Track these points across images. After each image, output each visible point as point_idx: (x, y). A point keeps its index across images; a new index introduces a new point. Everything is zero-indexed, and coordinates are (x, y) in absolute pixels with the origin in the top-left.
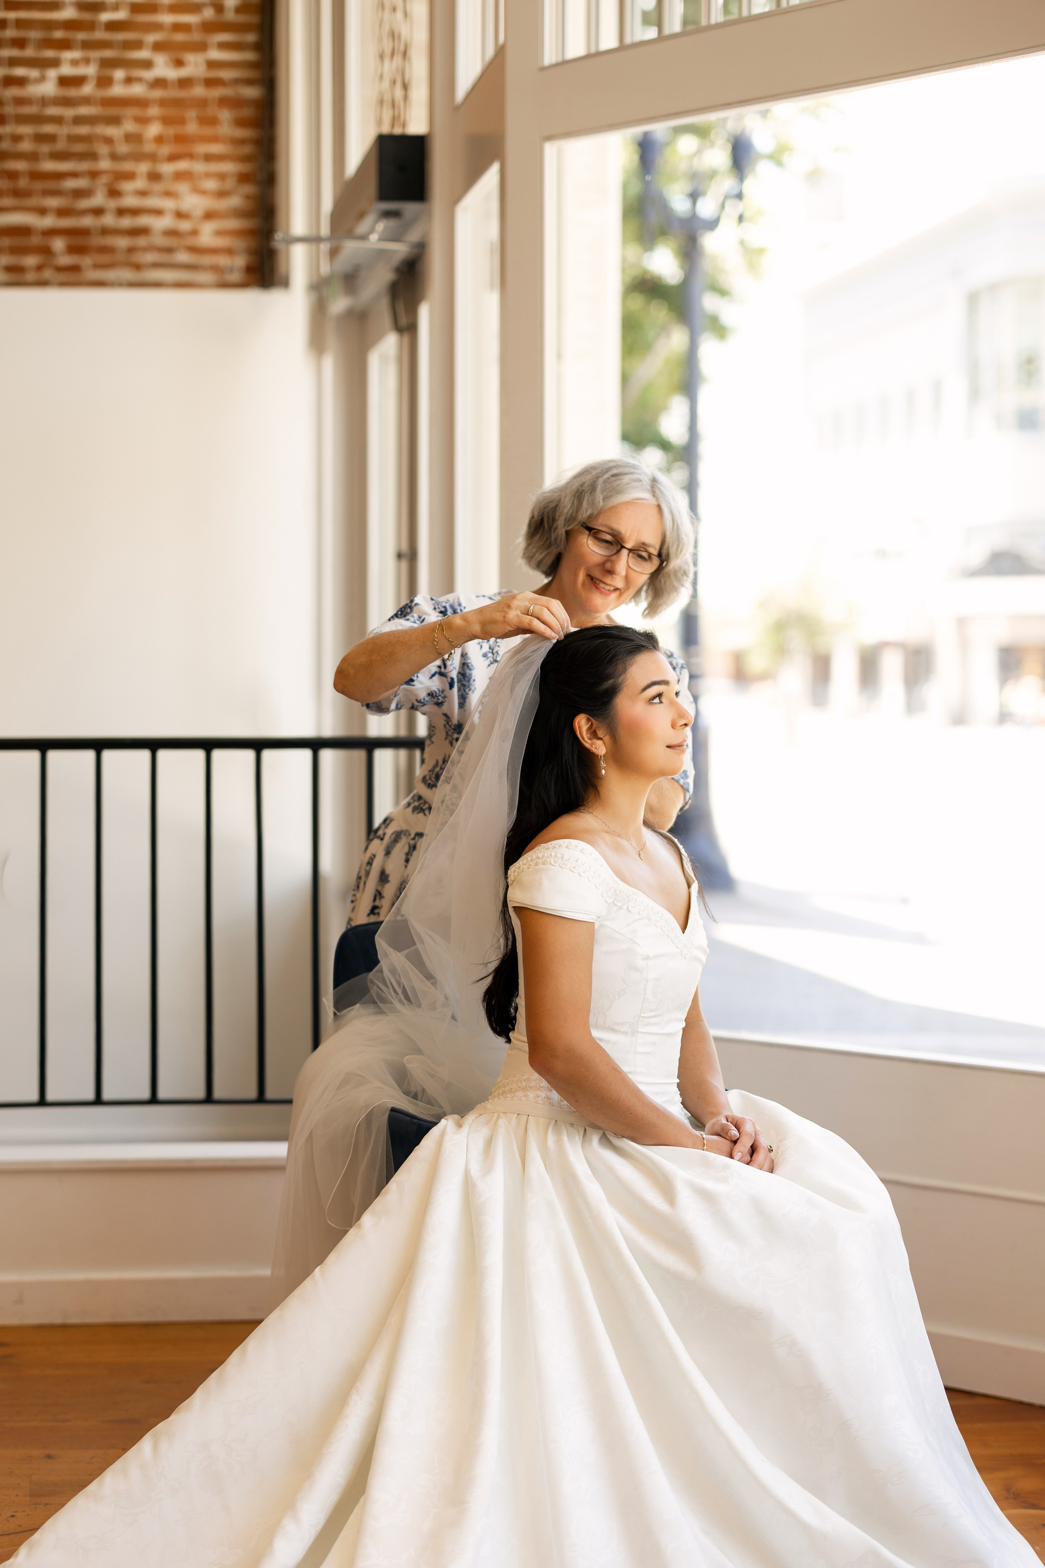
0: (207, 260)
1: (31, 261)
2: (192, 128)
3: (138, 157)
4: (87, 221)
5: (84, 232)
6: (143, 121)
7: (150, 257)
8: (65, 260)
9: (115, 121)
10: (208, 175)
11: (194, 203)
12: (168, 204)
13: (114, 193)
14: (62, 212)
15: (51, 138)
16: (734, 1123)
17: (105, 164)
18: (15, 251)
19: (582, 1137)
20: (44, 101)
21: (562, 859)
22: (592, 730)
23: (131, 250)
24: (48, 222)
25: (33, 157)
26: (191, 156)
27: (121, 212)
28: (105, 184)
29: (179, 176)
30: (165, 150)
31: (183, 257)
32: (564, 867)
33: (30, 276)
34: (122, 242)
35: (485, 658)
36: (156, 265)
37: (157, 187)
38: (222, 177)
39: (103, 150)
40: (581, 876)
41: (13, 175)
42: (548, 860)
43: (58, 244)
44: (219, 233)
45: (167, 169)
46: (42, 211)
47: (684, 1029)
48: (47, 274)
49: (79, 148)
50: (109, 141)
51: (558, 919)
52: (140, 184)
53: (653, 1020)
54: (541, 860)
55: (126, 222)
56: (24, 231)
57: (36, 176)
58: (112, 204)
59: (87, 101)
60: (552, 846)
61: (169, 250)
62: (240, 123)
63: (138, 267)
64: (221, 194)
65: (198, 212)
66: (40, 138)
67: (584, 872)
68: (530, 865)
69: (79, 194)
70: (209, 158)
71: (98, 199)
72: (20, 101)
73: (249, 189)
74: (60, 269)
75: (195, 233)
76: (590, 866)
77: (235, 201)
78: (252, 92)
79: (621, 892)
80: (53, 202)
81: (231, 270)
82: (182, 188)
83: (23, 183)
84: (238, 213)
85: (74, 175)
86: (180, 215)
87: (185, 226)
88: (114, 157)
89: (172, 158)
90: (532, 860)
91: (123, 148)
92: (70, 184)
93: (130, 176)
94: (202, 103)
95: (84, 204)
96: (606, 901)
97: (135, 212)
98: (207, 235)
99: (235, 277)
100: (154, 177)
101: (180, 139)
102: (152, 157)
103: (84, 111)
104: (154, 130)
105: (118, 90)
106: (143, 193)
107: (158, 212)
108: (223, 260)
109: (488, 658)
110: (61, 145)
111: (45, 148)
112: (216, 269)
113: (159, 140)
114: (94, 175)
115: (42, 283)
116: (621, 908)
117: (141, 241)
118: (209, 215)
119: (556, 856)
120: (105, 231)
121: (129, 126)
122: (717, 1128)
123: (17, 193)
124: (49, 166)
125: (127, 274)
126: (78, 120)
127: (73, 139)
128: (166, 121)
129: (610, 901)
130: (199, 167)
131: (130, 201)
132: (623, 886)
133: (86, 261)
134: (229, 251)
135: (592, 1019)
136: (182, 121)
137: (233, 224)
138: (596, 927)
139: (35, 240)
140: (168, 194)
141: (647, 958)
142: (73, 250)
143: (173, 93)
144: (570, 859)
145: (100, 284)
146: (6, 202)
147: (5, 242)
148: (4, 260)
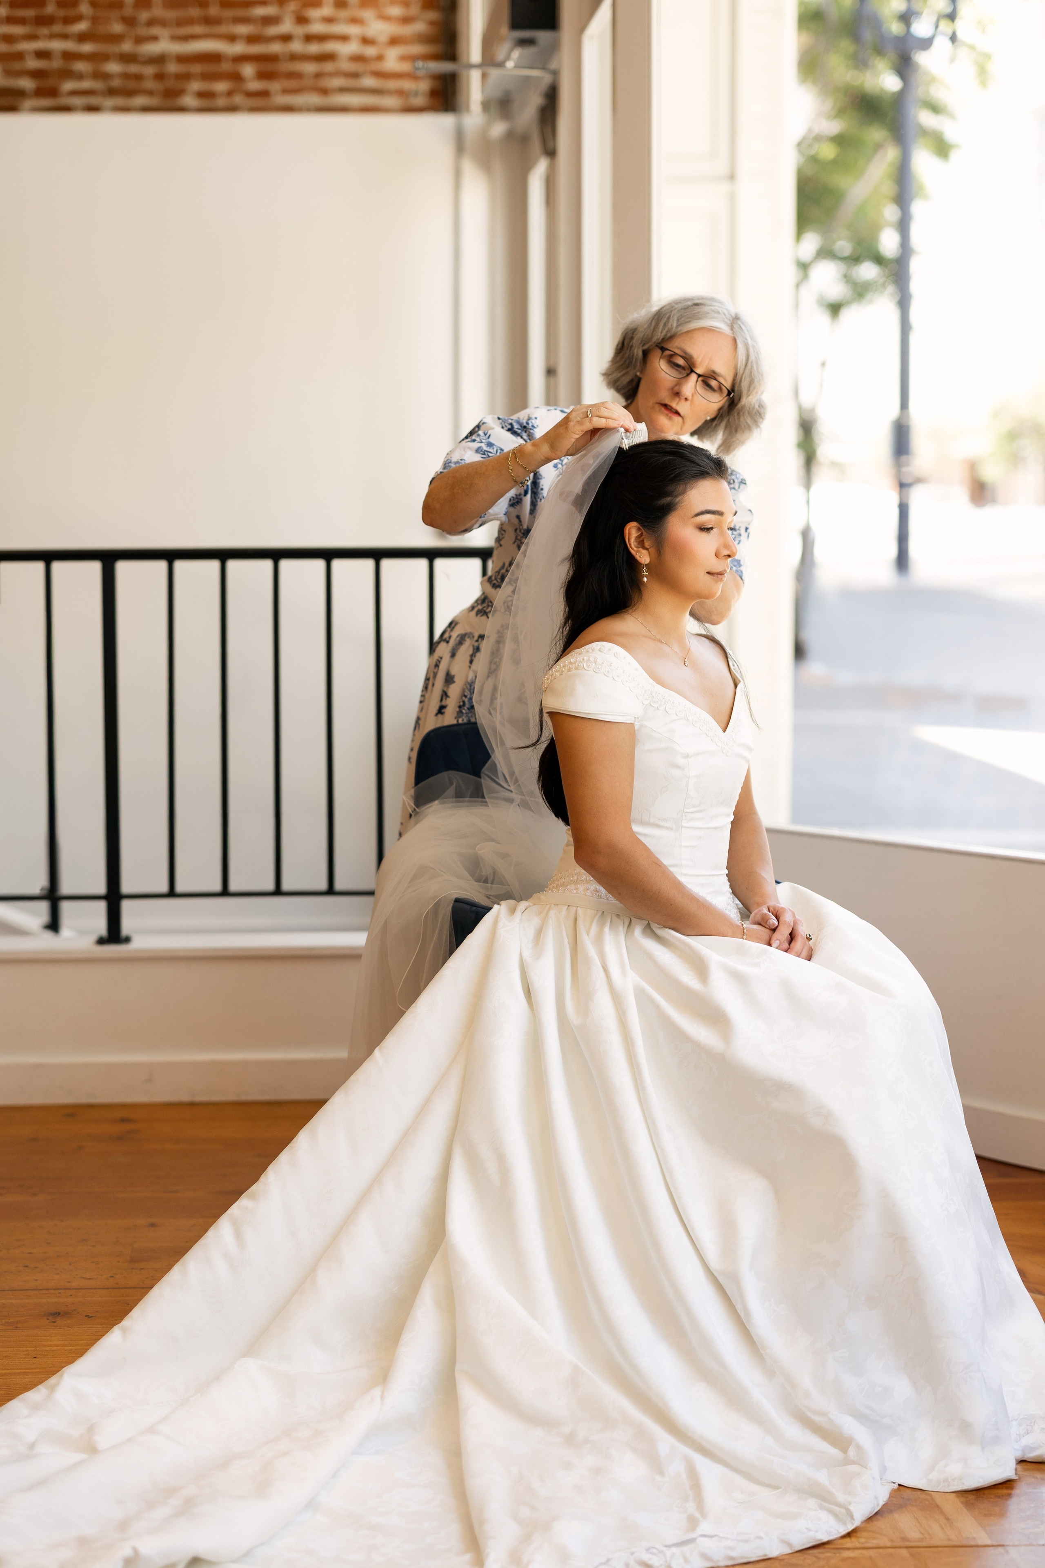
0: (392, 84)
1: (221, 86)
4: (276, 48)
5: (272, 58)
7: (337, 82)
8: (255, 85)
10: (393, 2)
11: (379, 29)
12: (353, 30)
13: (302, 20)
14: (252, 39)
16: (775, 913)
18: (206, 77)
19: (626, 926)
21: (595, 663)
22: (641, 539)
23: (318, 75)
24: (238, 48)
27: (309, 38)
28: (294, 12)
29: (366, 3)
31: (369, 82)
32: (598, 672)
33: (221, 102)
34: (309, 68)
35: (556, 469)
36: (343, 90)
37: (343, 14)
38: (406, 4)
40: (615, 680)
41: (203, 4)
42: (581, 664)
43: (248, 70)
44: (403, 58)
46: (232, 38)
47: (732, 823)
48: (238, 99)
51: (594, 722)
52: (327, 10)
53: (697, 815)
54: (574, 665)
55: (314, 48)
56: (214, 58)
57: (226, 4)
58: (300, 31)
60: (585, 650)
61: (355, 75)
63: (325, 92)
64: (406, 20)
65: (383, 38)
67: (618, 676)
68: (563, 671)
69: (268, 21)
71: (287, 26)
73: (433, 15)
74: (250, 94)
75: (380, 58)
76: (624, 670)
77: (419, 27)
79: (657, 694)
80: (243, 30)
81: (416, 94)
82: (368, 14)
83: (213, 11)
84: (422, 39)
85: (263, 3)
86: (366, 41)
87: (370, 51)
90: (564, 666)
92: (259, 12)
93: (317, 4)
95: (273, 31)
96: (643, 703)
97: (321, 38)
98: (392, 60)
99: (419, 101)
100: (341, 4)
106: (329, 20)
107: (344, 38)
108: (407, 85)
109: (558, 469)
112: (400, 93)
114: (282, 3)
115: (232, 109)
116: (658, 709)
117: (328, 67)
118: (394, 41)
119: (589, 660)
120: (294, 57)
122: (758, 918)
123: (208, 21)
125: (314, 99)
129: (647, 702)
131: (317, 28)
132: (658, 688)
133: (275, 86)
134: (412, 76)
135: (634, 814)
137: (417, 49)
138: (636, 727)
139: (226, 67)
140: (354, 21)
141: (687, 756)
142: (262, 75)
144: (603, 663)
145: (289, 109)
146: (198, 29)
147: (197, 68)
148: (196, 86)
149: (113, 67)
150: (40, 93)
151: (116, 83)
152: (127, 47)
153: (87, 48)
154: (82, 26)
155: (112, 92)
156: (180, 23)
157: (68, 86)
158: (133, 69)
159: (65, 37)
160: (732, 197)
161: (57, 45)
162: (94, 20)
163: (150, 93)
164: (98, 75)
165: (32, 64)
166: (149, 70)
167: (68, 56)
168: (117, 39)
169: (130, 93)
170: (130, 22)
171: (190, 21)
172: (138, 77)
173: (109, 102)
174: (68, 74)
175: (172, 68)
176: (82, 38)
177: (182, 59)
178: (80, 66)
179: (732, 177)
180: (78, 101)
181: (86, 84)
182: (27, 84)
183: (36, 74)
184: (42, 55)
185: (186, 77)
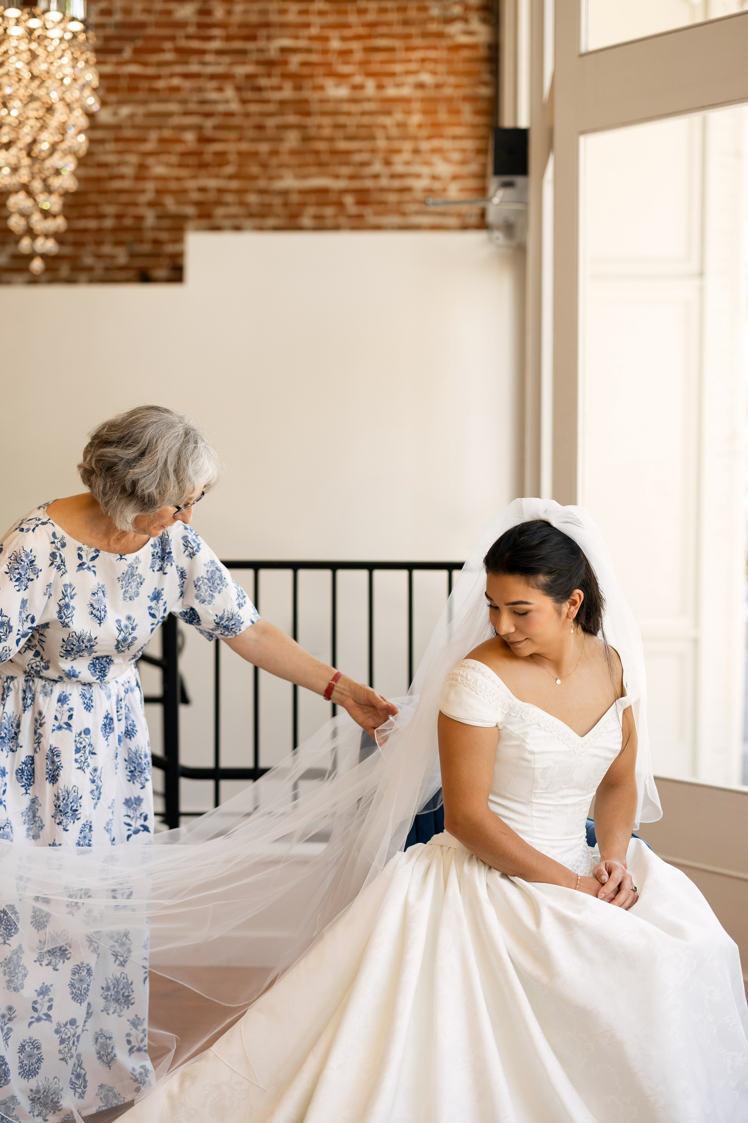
0: (453, 209)
1: (329, 211)
2: (443, 116)
3: (405, 138)
4: (369, 184)
5: (366, 191)
6: (408, 113)
7: (412, 207)
8: (353, 210)
9: (388, 113)
10: (454, 150)
11: (444, 169)
12: (425, 170)
13: (388, 163)
14: (352, 177)
15: (343, 126)
16: (609, 869)
17: (381, 143)
18: (320, 204)
19: (487, 871)
20: (341, 101)
23: (400, 203)
24: (342, 184)
25: (331, 139)
26: (441, 136)
27: (393, 176)
28: (381, 157)
29: (435, 151)
30: (424, 132)
31: (437, 208)
33: (328, 223)
34: (392, 198)
36: (418, 213)
37: (418, 159)
38: (463, 151)
39: (379, 133)
41: (317, 152)
43: (349, 200)
44: (462, 190)
45: (425, 146)
46: (337, 177)
48: (341, 221)
49: (363, 132)
50: (384, 127)
52: (406, 156)
53: (546, 795)
55: (397, 183)
56: (324, 191)
57: (334, 152)
58: (386, 171)
59: (369, 100)
62: (477, 113)
63: (404, 214)
64: (464, 162)
65: (447, 176)
66: (337, 126)
67: (481, 691)
69: (364, 164)
70: (455, 138)
71: (377, 167)
72: (322, 101)
74: (350, 217)
75: (444, 190)
76: (487, 687)
77: (473, 167)
78: (484, 91)
79: (515, 706)
80: (345, 170)
81: (470, 215)
82: (436, 159)
83: (325, 158)
84: (475, 176)
85: (360, 151)
86: (434, 178)
87: (437, 185)
88: (388, 138)
89: (430, 138)
91: (394, 132)
92: (357, 158)
93: (399, 151)
94: (450, 100)
95: (366, 171)
96: (502, 712)
97: (401, 176)
98: (454, 191)
99: (472, 220)
100: (416, 151)
101: (435, 125)
102: (415, 138)
103: (368, 106)
104: (416, 119)
105: (391, 92)
106: (408, 163)
107: (418, 176)
108: (464, 209)
110: (351, 131)
111: (340, 133)
112: (459, 215)
113: (420, 126)
114: (373, 151)
115: (337, 228)
116: (516, 717)
117: (406, 196)
118: (455, 178)
120: (382, 190)
121: (399, 117)
123: (321, 164)
124: (342, 145)
125: (395, 220)
126: (363, 113)
127: (359, 126)
128: (425, 112)
129: (506, 712)
130: (447, 144)
131: (399, 168)
132: (516, 701)
133: (368, 211)
136: (435, 112)
137: (471, 183)
139: (333, 197)
140: (427, 163)
141: (533, 753)
142: (359, 203)
143: (430, 93)
145: (378, 228)
146: (313, 170)
147: (312, 198)
148: (311, 211)
149: (252, 198)
150: (202, 216)
151: (255, 209)
152: (262, 183)
153: (234, 184)
154: (230, 170)
155: (251, 216)
156: (301, 166)
157: (220, 211)
158: (267, 199)
159: (217, 176)
160: (701, 290)
161: (212, 183)
162: (240, 165)
163: (278, 216)
164: (242, 204)
165: (195, 196)
166: (277, 201)
167: (221, 191)
168: (254, 178)
169: (262, 216)
170: (264, 166)
171: (307, 165)
172: (270, 205)
173: (248, 223)
174: (219, 203)
175: (295, 198)
176: (231, 177)
177: (303, 192)
178: (230, 198)
179: (701, 274)
180: (227, 223)
181: (234, 210)
182: (190, 210)
183: (198, 204)
184: (202, 190)
185: (303, 205)
